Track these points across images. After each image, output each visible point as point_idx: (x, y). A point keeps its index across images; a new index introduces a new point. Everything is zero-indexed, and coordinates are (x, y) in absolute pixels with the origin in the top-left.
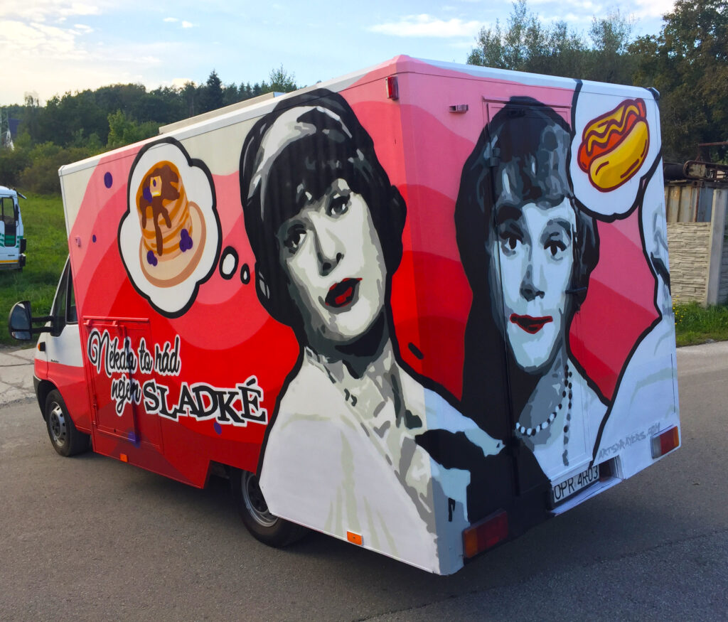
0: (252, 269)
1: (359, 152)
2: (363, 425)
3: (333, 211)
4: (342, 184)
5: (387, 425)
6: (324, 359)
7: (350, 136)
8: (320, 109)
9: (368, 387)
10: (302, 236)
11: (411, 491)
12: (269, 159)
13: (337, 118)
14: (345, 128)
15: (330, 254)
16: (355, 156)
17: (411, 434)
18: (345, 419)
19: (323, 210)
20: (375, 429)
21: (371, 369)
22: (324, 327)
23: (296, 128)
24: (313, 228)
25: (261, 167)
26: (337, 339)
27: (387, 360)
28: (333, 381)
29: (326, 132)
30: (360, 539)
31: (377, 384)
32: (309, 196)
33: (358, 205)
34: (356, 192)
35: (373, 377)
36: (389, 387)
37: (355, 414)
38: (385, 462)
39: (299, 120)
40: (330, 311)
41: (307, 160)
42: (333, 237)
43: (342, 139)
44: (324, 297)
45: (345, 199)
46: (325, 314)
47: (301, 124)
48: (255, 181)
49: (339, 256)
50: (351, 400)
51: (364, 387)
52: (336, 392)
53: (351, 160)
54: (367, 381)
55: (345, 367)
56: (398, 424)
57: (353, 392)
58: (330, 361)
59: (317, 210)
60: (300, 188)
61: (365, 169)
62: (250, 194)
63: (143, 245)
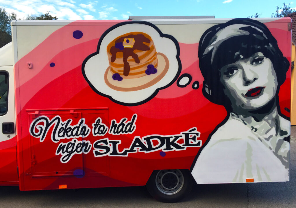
0: (201, 83)
1: (270, 44)
2: (259, 138)
3: (254, 63)
4: (260, 54)
5: (271, 136)
6: (242, 116)
7: (267, 38)
8: (253, 27)
9: (263, 125)
10: (235, 71)
11: (280, 157)
12: (220, 41)
13: (261, 31)
14: (264, 35)
15: (250, 77)
16: (268, 45)
17: (282, 138)
18: (250, 137)
19: (249, 62)
20: (265, 139)
21: (266, 118)
22: (243, 105)
23: (238, 31)
24: (242, 68)
25: (213, 44)
26: (250, 109)
27: (274, 114)
28: (245, 124)
29: (255, 35)
30: (253, 180)
31: (268, 123)
32: (242, 57)
33: (267, 63)
34: (267, 57)
35: (267, 121)
36: (274, 123)
37: (255, 135)
38: (269, 149)
39: (240, 29)
40: (247, 99)
41: (243, 44)
42: (253, 72)
43: (263, 39)
44: (245, 94)
45: (261, 59)
46: (245, 100)
47: (241, 30)
48: (210, 48)
49: (255, 79)
50: (254, 130)
52: (247, 128)
53: (266, 46)
54: (263, 122)
55: (253, 119)
56: (276, 135)
57: (255, 127)
58: (244, 117)
59: (245, 62)
60: (237, 53)
62: (205, 53)
63: (109, 70)
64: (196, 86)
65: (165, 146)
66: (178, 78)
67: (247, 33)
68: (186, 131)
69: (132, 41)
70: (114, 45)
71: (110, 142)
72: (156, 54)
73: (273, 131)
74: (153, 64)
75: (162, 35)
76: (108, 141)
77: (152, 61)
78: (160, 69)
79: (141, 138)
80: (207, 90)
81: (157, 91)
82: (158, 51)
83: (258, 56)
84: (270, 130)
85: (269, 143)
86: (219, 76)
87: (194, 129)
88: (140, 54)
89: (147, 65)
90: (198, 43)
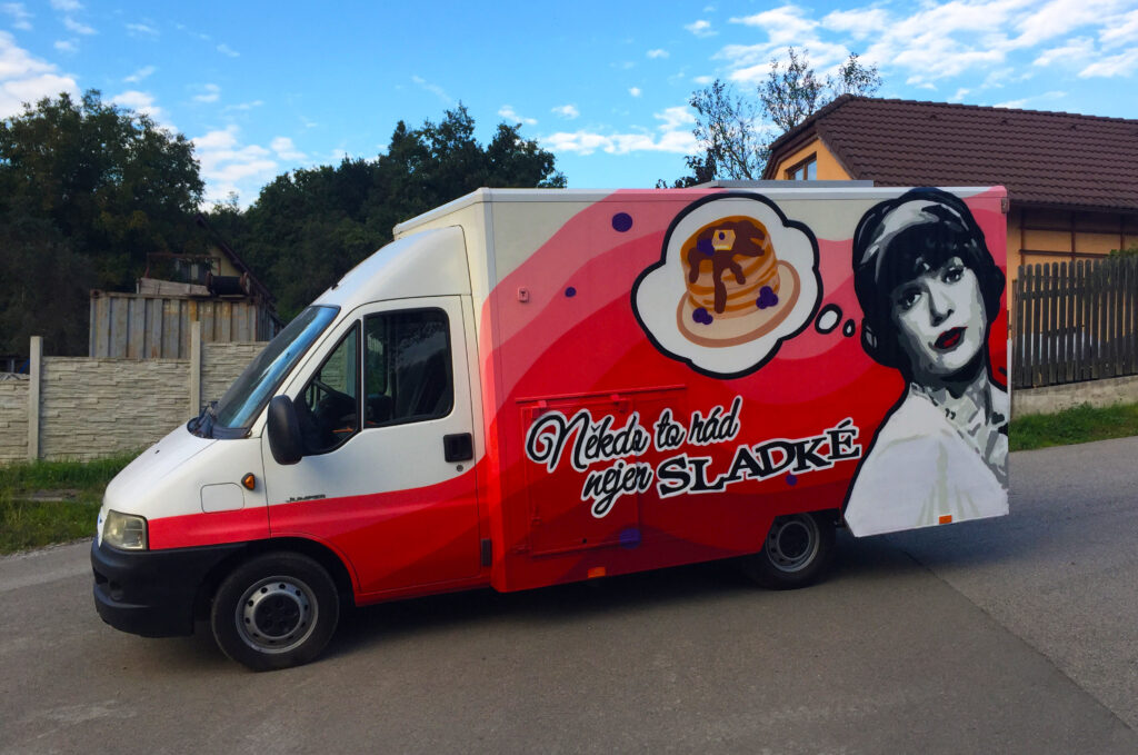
0: (858, 323)
1: (973, 241)
2: (959, 432)
3: (948, 280)
4: (958, 261)
5: (978, 426)
6: (929, 389)
7: (967, 228)
8: (944, 206)
9: (965, 404)
10: (917, 297)
11: (993, 467)
12: (889, 235)
13: (958, 215)
14: (963, 223)
15: (941, 309)
16: (970, 243)
17: (995, 428)
18: (944, 431)
19: (939, 278)
20: (969, 432)
21: (970, 389)
22: (931, 365)
23: (920, 215)
24: (928, 291)
25: (878, 240)
26: (942, 372)
27: (983, 381)
28: (936, 405)
29: (948, 223)
30: (950, 518)
31: (973, 399)
32: (927, 267)
33: (969, 277)
34: (969, 267)
35: (970, 395)
36: (983, 400)
37: (953, 425)
38: (975, 453)
39: (924, 210)
40: (939, 352)
41: (928, 241)
42: (946, 298)
43: (960, 230)
44: (933, 342)
45: (959, 272)
46: (934, 355)
47: (925, 213)
48: (873, 250)
49: (950, 312)
50: (950, 415)
51: (963, 404)
52: (939, 412)
53: (966, 245)
54: (965, 398)
55: (947, 393)
56: (986, 423)
57: (952, 409)
58: (934, 391)
59: (934, 277)
60: (919, 260)
61: (977, 254)
62: (865, 260)
63: (687, 301)
64: (849, 330)
65: (795, 463)
66: (816, 314)
67: (933, 218)
68: (833, 426)
69: (731, 235)
70: (695, 245)
71: (690, 462)
72: (776, 263)
73: (981, 416)
74: (771, 284)
75: (787, 223)
76: (687, 459)
77: (769, 279)
78: (783, 295)
79: (750, 447)
80: (869, 336)
81: (780, 342)
82: (779, 258)
83: (954, 265)
84: (976, 413)
85: (974, 440)
86: (889, 310)
87: (848, 422)
88: (745, 263)
89: (759, 289)
90: (849, 241)
